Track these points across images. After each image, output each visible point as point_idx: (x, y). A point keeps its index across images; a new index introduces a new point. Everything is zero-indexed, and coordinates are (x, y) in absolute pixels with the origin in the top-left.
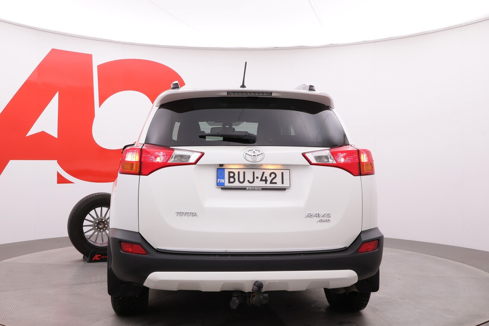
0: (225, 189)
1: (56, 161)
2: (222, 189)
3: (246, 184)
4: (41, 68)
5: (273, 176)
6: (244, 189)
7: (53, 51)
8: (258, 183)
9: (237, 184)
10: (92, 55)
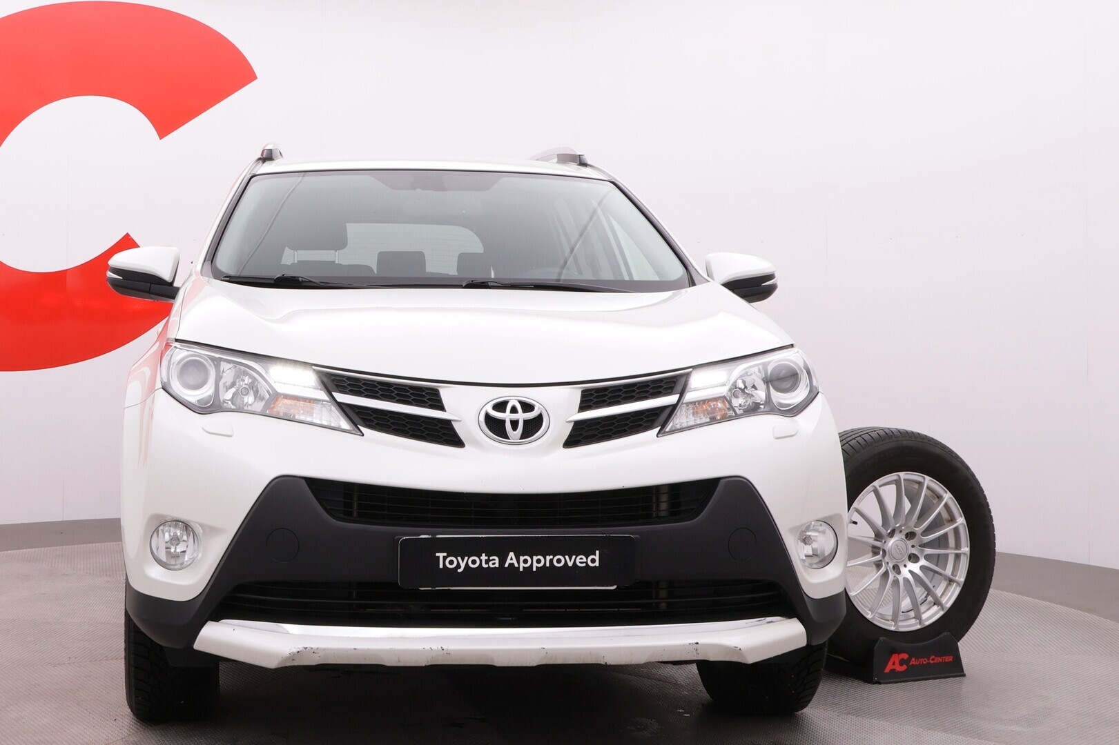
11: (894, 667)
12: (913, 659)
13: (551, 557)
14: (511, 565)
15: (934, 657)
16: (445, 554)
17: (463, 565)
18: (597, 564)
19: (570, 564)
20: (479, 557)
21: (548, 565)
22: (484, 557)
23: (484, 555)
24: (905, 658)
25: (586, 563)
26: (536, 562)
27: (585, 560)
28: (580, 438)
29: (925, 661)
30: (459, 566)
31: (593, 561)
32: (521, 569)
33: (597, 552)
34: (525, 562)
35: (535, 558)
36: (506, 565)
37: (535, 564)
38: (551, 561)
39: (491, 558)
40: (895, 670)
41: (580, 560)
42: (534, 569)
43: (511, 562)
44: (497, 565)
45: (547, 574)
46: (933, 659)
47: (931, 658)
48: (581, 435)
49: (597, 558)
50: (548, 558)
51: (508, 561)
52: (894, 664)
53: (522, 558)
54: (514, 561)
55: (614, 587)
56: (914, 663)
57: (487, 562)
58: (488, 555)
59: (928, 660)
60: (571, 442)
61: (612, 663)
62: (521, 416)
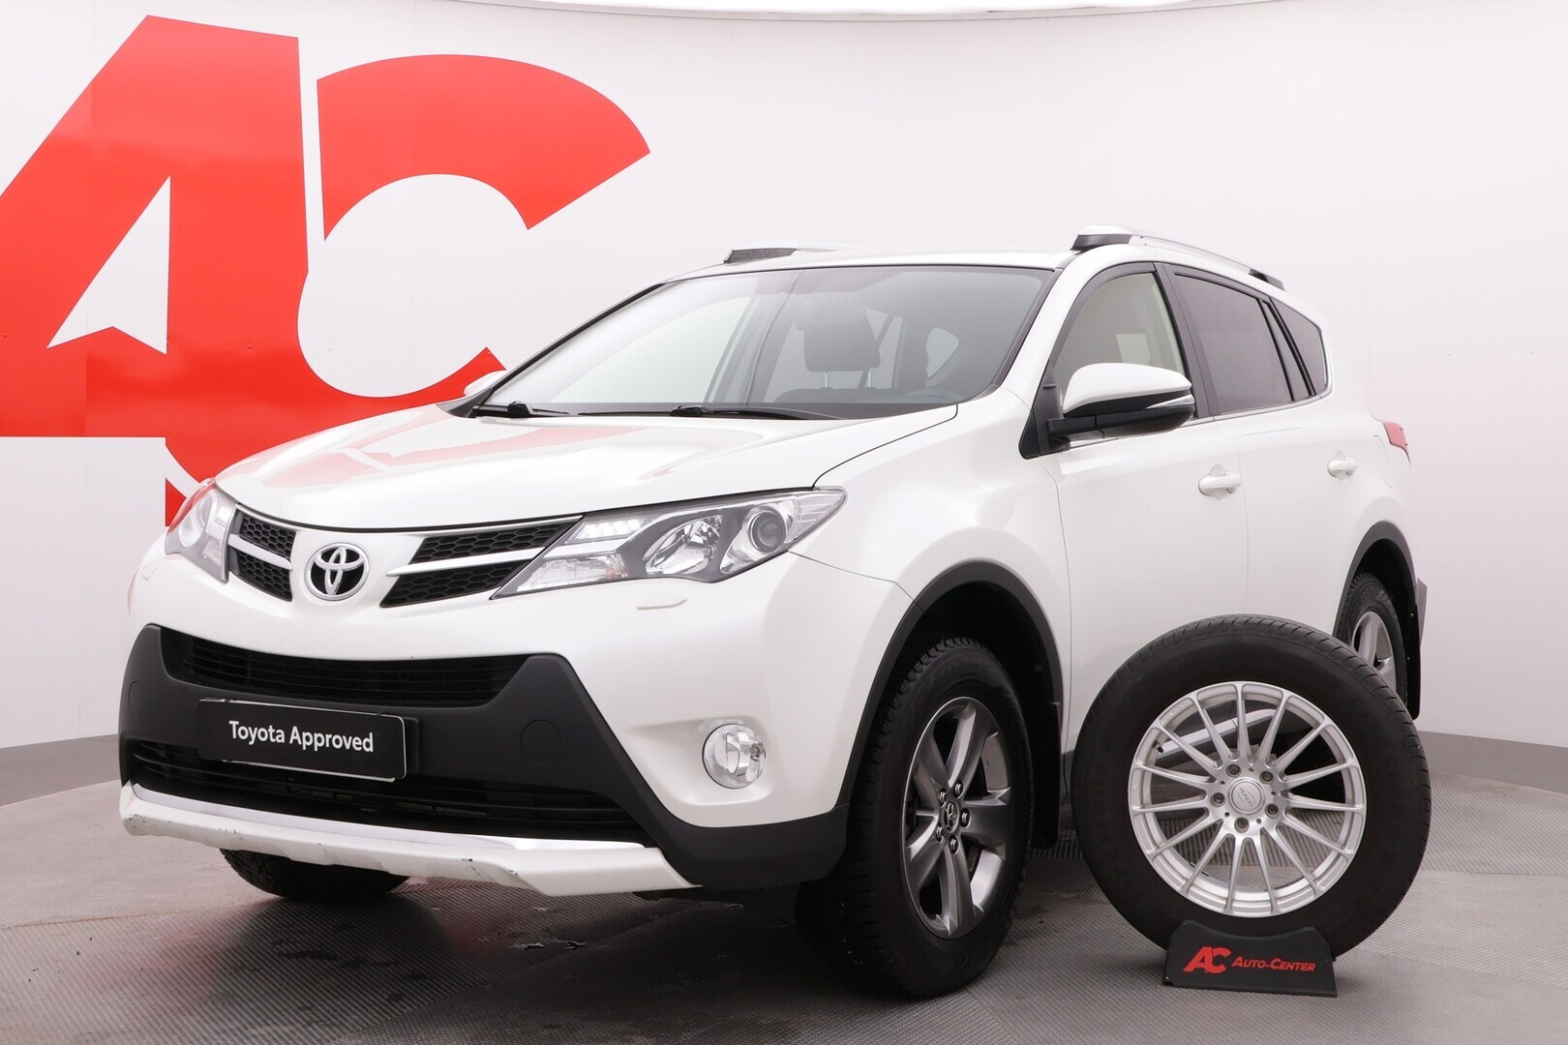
11: (1202, 965)
12: (1240, 959)
13: (330, 736)
14: (295, 741)
15: (1279, 960)
16: (237, 723)
17: (253, 737)
18: (371, 749)
19: (348, 747)
20: (267, 729)
21: (328, 745)
22: (271, 730)
23: (271, 727)
24: (1225, 956)
25: (362, 746)
26: (316, 740)
27: (360, 743)
28: (405, 596)
29: (1261, 964)
30: (249, 739)
31: (368, 745)
32: (304, 748)
33: (371, 734)
34: (308, 739)
35: (316, 736)
36: (291, 742)
37: (316, 744)
38: (330, 740)
39: (278, 731)
40: (1203, 969)
41: (355, 743)
42: (316, 749)
43: (295, 738)
44: (283, 740)
45: (328, 756)
46: (1276, 964)
47: (1274, 962)
48: (408, 592)
49: (371, 741)
50: (328, 736)
51: (293, 737)
52: (1203, 961)
53: (305, 735)
54: (298, 737)
55: (392, 780)
56: (1241, 965)
57: (275, 735)
58: (275, 728)
59: (1269, 963)
60: (392, 599)
61: (395, 873)
62: (344, 566)
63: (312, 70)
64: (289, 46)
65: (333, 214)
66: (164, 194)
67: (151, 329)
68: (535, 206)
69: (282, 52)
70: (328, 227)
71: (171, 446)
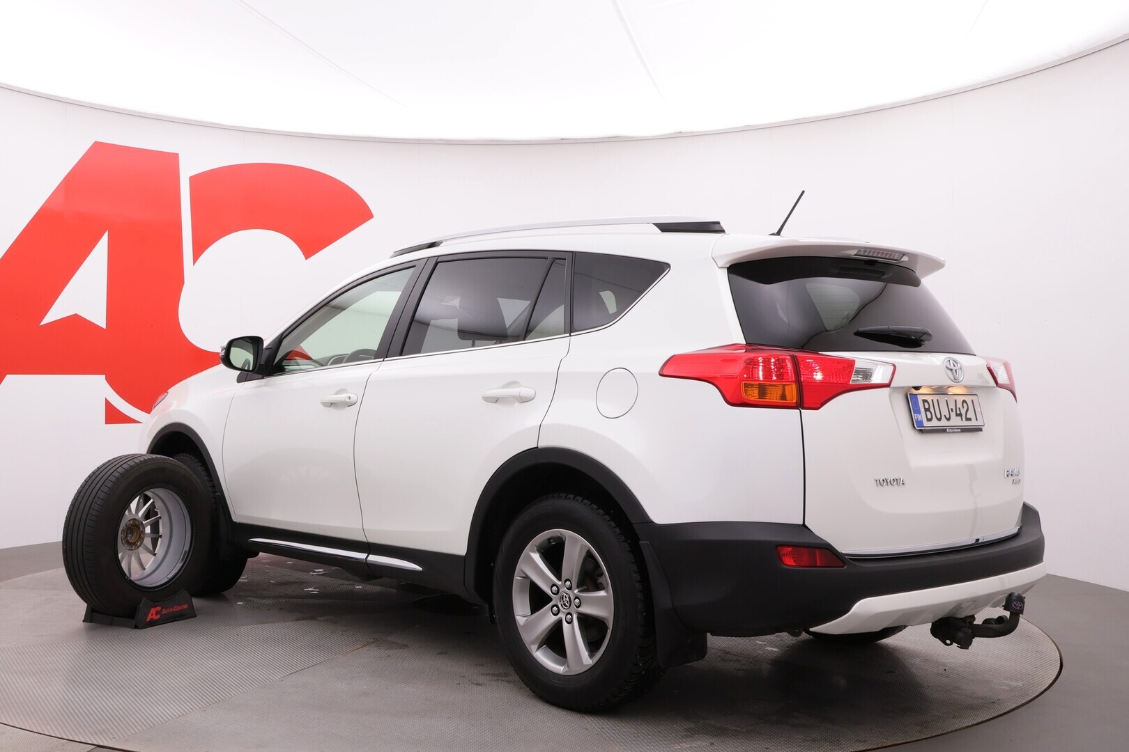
0: (923, 431)
1: (103, 377)
2: (921, 431)
3: (944, 423)
4: (71, 184)
5: (965, 404)
6: (943, 431)
7: (98, 147)
8: (956, 421)
9: (935, 423)
10: (178, 154)
63: (187, 171)
64: (174, 158)
65: (198, 252)
66: (104, 240)
67: (97, 315)
68: (310, 247)
69: (170, 162)
70: (196, 258)
71: (107, 379)
